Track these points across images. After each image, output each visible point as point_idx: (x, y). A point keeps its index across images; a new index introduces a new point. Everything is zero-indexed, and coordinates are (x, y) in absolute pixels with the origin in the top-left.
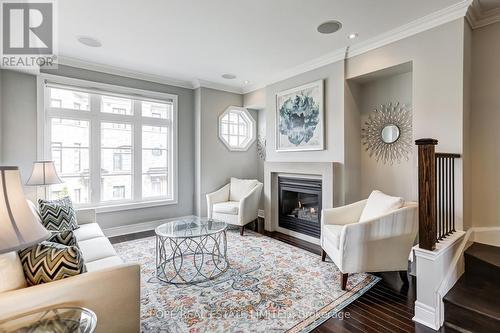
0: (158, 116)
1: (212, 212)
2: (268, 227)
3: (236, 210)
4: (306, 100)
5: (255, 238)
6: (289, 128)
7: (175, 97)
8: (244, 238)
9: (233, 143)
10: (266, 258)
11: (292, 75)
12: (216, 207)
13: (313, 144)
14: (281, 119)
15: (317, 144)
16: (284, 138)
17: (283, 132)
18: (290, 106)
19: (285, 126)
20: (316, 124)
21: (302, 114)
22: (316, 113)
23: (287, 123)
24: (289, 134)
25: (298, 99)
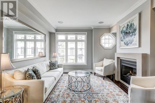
0: (81, 39)
1: (95, 69)
2: (116, 79)
3: (102, 70)
4: (131, 25)
5: (108, 82)
6: (124, 38)
7: (86, 33)
8: (103, 81)
9: (106, 46)
10: (105, 90)
11: (125, 16)
12: (97, 68)
13: (134, 45)
14: (121, 35)
15: (136, 45)
16: (122, 43)
17: (122, 41)
18: (125, 29)
19: (123, 38)
20: (135, 35)
21: (129, 32)
22: (135, 30)
23: (124, 37)
24: (124, 41)
25: (128, 25)
